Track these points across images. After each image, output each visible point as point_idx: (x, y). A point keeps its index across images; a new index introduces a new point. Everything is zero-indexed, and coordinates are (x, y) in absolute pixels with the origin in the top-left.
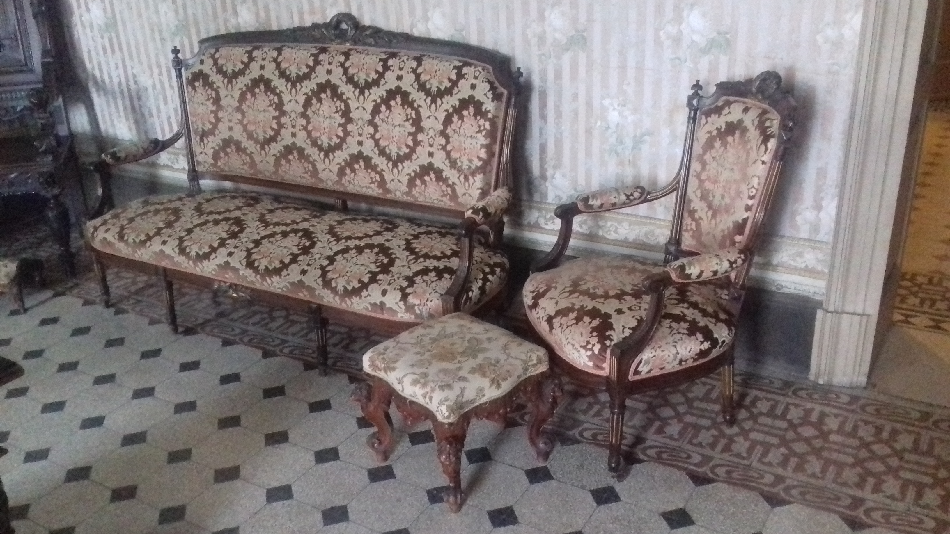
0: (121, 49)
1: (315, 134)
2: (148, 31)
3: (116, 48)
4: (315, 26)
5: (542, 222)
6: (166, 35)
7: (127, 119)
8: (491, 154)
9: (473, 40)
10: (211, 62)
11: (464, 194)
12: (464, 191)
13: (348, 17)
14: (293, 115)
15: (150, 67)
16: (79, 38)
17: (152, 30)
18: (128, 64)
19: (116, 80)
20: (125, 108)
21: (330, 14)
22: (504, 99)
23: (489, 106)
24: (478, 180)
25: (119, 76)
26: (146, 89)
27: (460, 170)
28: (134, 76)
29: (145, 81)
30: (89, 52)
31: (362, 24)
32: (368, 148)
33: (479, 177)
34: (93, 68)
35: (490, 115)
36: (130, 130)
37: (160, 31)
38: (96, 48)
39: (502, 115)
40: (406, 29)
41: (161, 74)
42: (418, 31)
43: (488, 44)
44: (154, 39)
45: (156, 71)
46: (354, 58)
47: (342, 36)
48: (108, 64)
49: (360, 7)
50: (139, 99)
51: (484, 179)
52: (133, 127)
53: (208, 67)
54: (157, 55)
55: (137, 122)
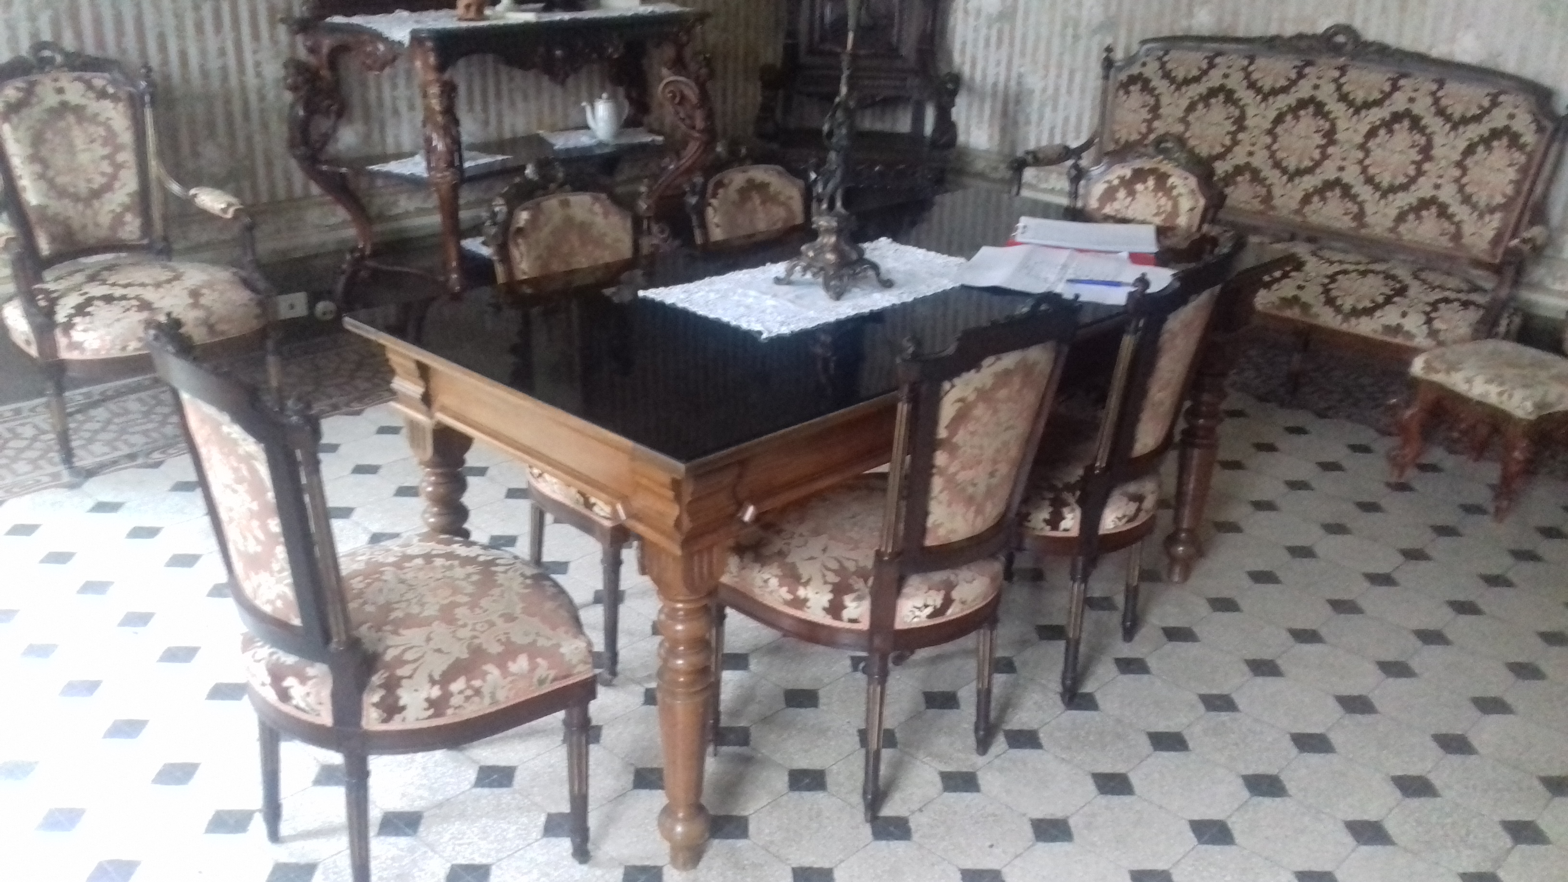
0: (1012, 44)
1: (1280, 155)
2: (1058, 27)
3: (1006, 41)
4: (1300, 37)
5: (1548, 282)
6: (1083, 30)
7: (991, 125)
8: (1518, 192)
9: (1510, 66)
10: (1156, 65)
11: (1473, 234)
12: (1473, 230)
13: (1347, 29)
14: (1256, 132)
15: (1046, 68)
16: (955, 26)
17: (1065, 26)
18: (1016, 61)
19: (990, 80)
20: (993, 112)
21: (1322, 26)
22: (1548, 133)
23: (1529, 137)
24: (1495, 221)
25: (998, 74)
26: (1032, 92)
27: (1474, 207)
28: (1020, 76)
29: (1034, 82)
30: (964, 43)
31: (1363, 39)
32: (1352, 175)
33: (1498, 216)
34: (963, 63)
35: (1529, 149)
36: (991, 137)
37: (1076, 26)
38: (976, 40)
39: (1542, 149)
40: (1422, 48)
41: (1059, 76)
42: (1439, 51)
43: (1529, 72)
44: (1063, 36)
45: (1053, 72)
46: (1352, 74)
47: (1337, 50)
48: (986, 59)
49: (1366, 20)
50: (1018, 102)
51: (1502, 219)
52: (997, 137)
53: (1151, 70)
54: (1061, 54)
55: (1004, 130)
